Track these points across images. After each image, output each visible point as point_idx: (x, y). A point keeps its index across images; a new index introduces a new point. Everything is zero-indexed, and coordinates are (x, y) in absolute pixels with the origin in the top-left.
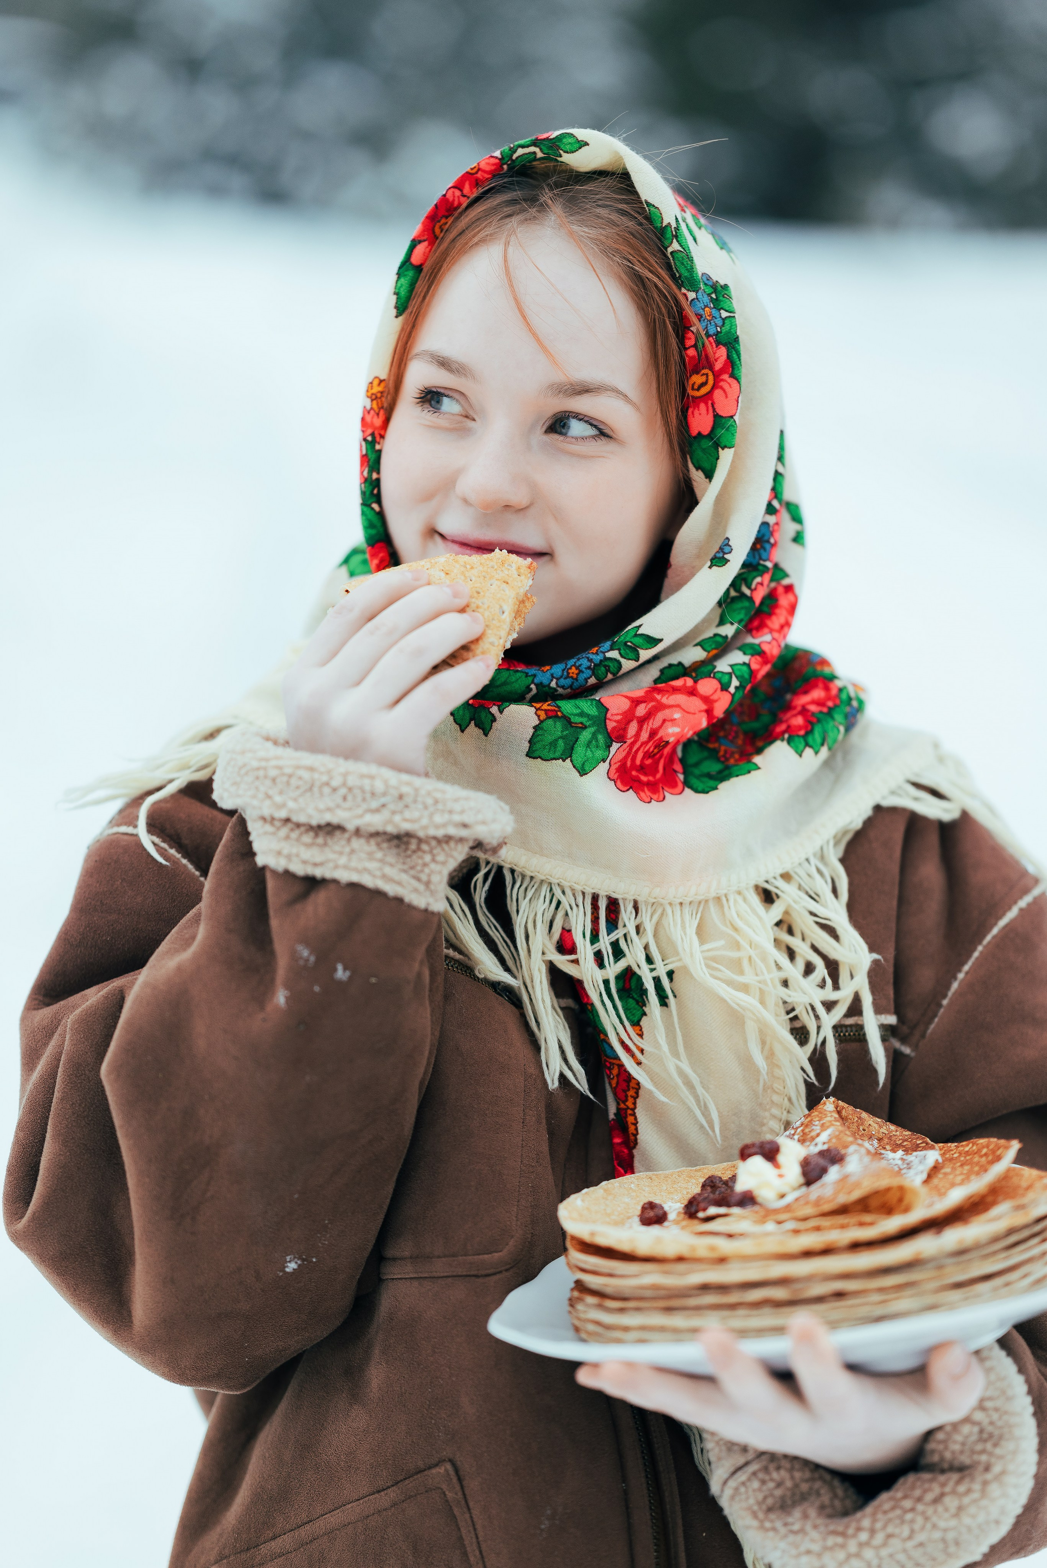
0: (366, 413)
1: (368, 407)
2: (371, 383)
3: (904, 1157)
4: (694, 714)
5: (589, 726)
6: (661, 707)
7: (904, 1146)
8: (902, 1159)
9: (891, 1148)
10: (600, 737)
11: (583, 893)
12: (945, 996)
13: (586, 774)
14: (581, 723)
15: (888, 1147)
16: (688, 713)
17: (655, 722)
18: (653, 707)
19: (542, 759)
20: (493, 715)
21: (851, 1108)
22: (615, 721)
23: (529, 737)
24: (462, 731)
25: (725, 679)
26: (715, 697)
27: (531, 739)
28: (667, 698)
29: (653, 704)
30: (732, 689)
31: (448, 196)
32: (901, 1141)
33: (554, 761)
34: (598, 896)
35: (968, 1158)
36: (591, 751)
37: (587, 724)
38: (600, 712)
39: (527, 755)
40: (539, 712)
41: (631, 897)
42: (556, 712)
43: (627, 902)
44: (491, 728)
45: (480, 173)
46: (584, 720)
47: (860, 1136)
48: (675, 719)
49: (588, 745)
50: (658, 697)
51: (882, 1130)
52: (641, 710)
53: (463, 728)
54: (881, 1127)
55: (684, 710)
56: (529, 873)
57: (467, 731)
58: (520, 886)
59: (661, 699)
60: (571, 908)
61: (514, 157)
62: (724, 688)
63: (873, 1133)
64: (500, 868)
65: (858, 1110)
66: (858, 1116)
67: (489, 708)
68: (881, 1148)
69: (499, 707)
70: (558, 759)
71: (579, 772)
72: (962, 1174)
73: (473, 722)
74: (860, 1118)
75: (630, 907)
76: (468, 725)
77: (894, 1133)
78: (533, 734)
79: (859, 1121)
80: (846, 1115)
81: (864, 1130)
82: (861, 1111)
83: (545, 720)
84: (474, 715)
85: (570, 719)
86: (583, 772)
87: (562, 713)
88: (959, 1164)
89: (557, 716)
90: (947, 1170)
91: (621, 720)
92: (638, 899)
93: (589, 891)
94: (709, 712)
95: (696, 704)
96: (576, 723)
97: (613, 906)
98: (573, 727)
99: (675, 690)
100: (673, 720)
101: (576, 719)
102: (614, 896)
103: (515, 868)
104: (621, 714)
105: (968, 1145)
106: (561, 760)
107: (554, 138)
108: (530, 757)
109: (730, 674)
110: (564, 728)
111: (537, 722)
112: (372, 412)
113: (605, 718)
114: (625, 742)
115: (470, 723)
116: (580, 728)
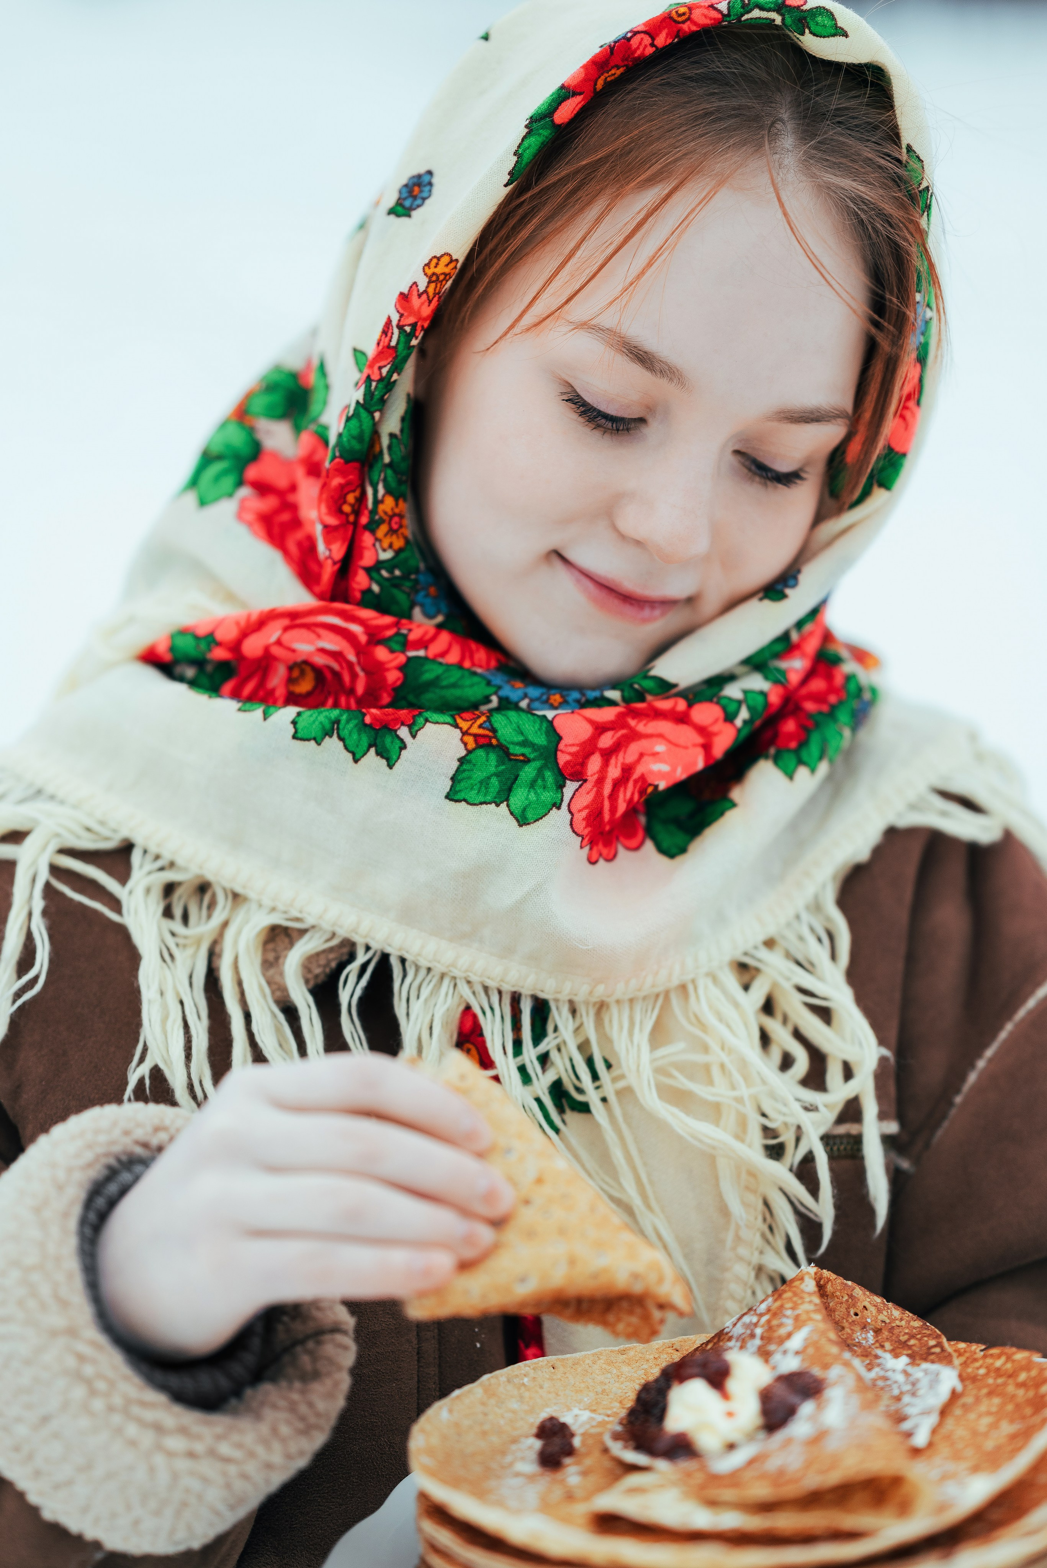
0: (415, 293)
1: (422, 288)
2: (439, 259)
3: (910, 1369)
4: (686, 748)
5: (534, 760)
6: (635, 736)
7: (910, 1347)
8: (906, 1373)
9: (891, 1348)
10: (548, 775)
11: (500, 993)
12: (958, 1091)
13: (529, 824)
14: (523, 755)
15: (888, 1346)
16: (676, 745)
17: (630, 754)
18: (623, 736)
19: (468, 803)
20: (402, 741)
21: (840, 1280)
22: (570, 754)
23: (451, 772)
24: (356, 761)
25: (732, 708)
26: (715, 729)
27: (454, 775)
28: (645, 725)
29: (623, 732)
30: (739, 722)
31: (632, 42)
32: (906, 1337)
33: (484, 806)
34: (520, 995)
35: (1000, 1381)
36: (536, 793)
37: (532, 756)
38: (549, 742)
39: (447, 797)
40: (466, 738)
41: (564, 996)
42: (490, 738)
43: (560, 1004)
44: (399, 758)
45: (688, 23)
46: (527, 751)
47: (850, 1323)
48: (658, 753)
49: (532, 785)
50: (632, 723)
51: (881, 1317)
52: (606, 740)
53: (358, 756)
54: (879, 1311)
55: (669, 742)
56: (424, 963)
57: (363, 761)
58: (414, 979)
59: (636, 726)
60: (484, 1013)
61: (743, 19)
62: (729, 718)
63: (869, 1320)
64: (385, 958)
65: (850, 1283)
66: (849, 1293)
67: (396, 731)
68: (877, 1345)
69: (410, 727)
70: (490, 803)
71: (518, 820)
72: (989, 1413)
73: (373, 750)
74: (851, 1296)
75: (565, 1010)
76: (365, 754)
77: (898, 1323)
78: (458, 769)
79: (850, 1300)
80: (832, 1290)
81: (856, 1314)
82: (855, 1285)
83: (474, 749)
84: (375, 739)
85: (508, 749)
86: (522, 821)
87: (498, 740)
88: (985, 1391)
89: (490, 745)
90: (969, 1400)
91: (578, 752)
92: (576, 999)
93: (507, 988)
94: (707, 747)
95: (686, 735)
96: (516, 755)
97: (541, 1009)
98: (511, 760)
99: (659, 715)
100: (656, 754)
101: (515, 750)
102: (542, 995)
103: (406, 956)
104: (578, 745)
105: (999, 1356)
106: (493, 805)
107: (806, 11)
108: (451, 800)
109: (740, 703)
110: (500, 762)
111: (463, 753)
112: (424, 297)
113: (556, 750)
114: (585, 781)
115: (368, 750)
116: (521, 761)
